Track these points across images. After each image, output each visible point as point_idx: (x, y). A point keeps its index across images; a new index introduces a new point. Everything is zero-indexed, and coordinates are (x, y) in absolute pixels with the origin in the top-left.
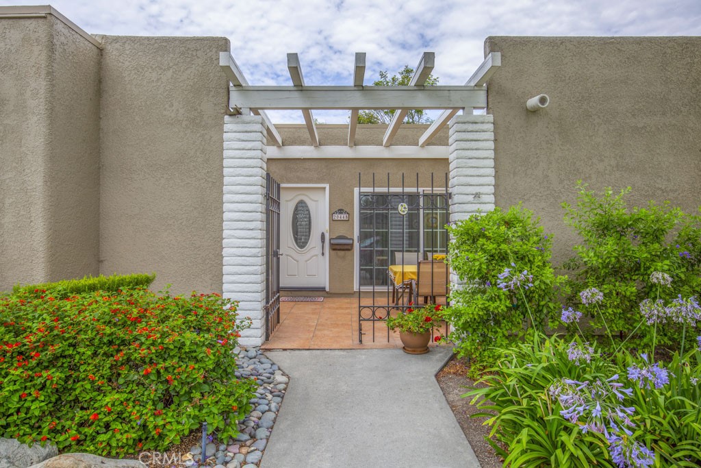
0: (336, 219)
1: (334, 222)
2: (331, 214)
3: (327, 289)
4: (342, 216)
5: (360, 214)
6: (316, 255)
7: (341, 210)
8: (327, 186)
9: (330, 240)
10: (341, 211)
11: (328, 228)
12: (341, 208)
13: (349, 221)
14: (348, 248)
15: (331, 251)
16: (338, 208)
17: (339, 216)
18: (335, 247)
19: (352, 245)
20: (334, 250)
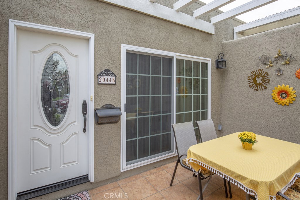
0: (102, 82)
1: (101, 87)
2: (97, 76)
3: (92, 179)
4: (109, 78)
5: (127, 76)
6: (76, 133)
7: (106, 70)
8: (92, 36)
9: (95, 111)
10: (107, 72)
11: (92, 95)
12: (107, 68)
13: (115, 85)
14: (115, 119)
15: (97, 126)
16: (104, 68)
17: (106, 78)
18: (99, 121)
19: (118, 116)
20: (99, 124)
